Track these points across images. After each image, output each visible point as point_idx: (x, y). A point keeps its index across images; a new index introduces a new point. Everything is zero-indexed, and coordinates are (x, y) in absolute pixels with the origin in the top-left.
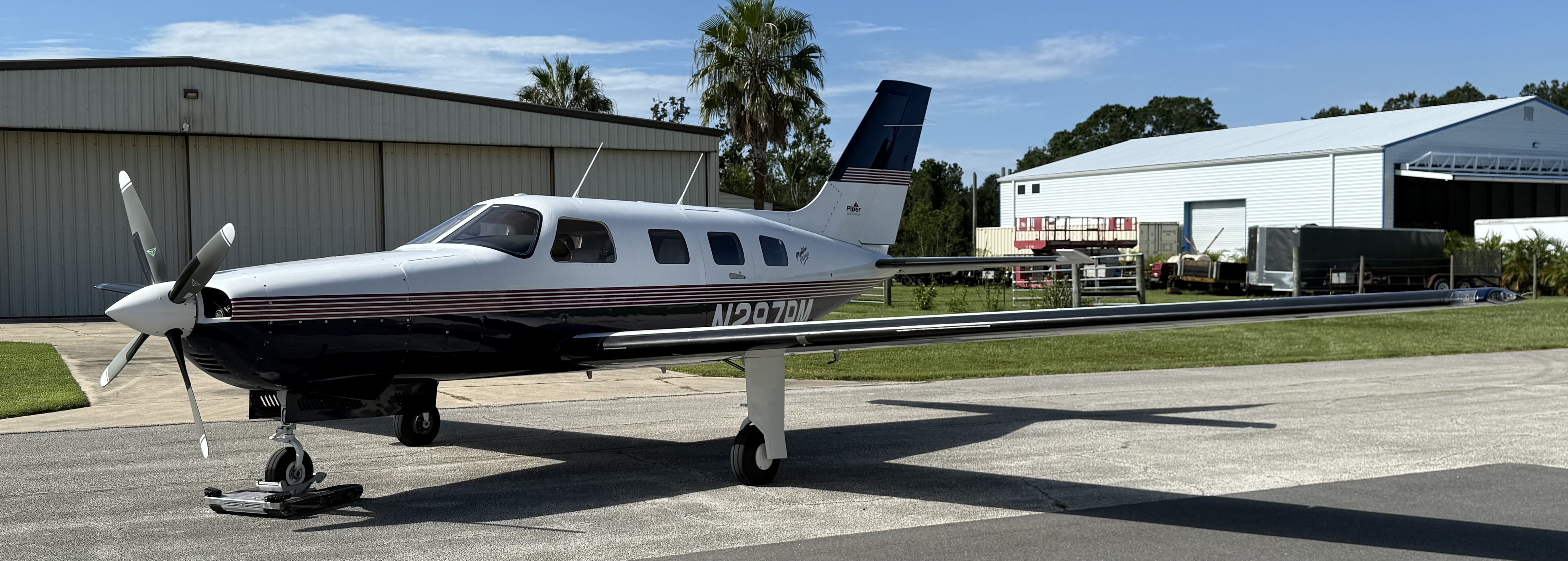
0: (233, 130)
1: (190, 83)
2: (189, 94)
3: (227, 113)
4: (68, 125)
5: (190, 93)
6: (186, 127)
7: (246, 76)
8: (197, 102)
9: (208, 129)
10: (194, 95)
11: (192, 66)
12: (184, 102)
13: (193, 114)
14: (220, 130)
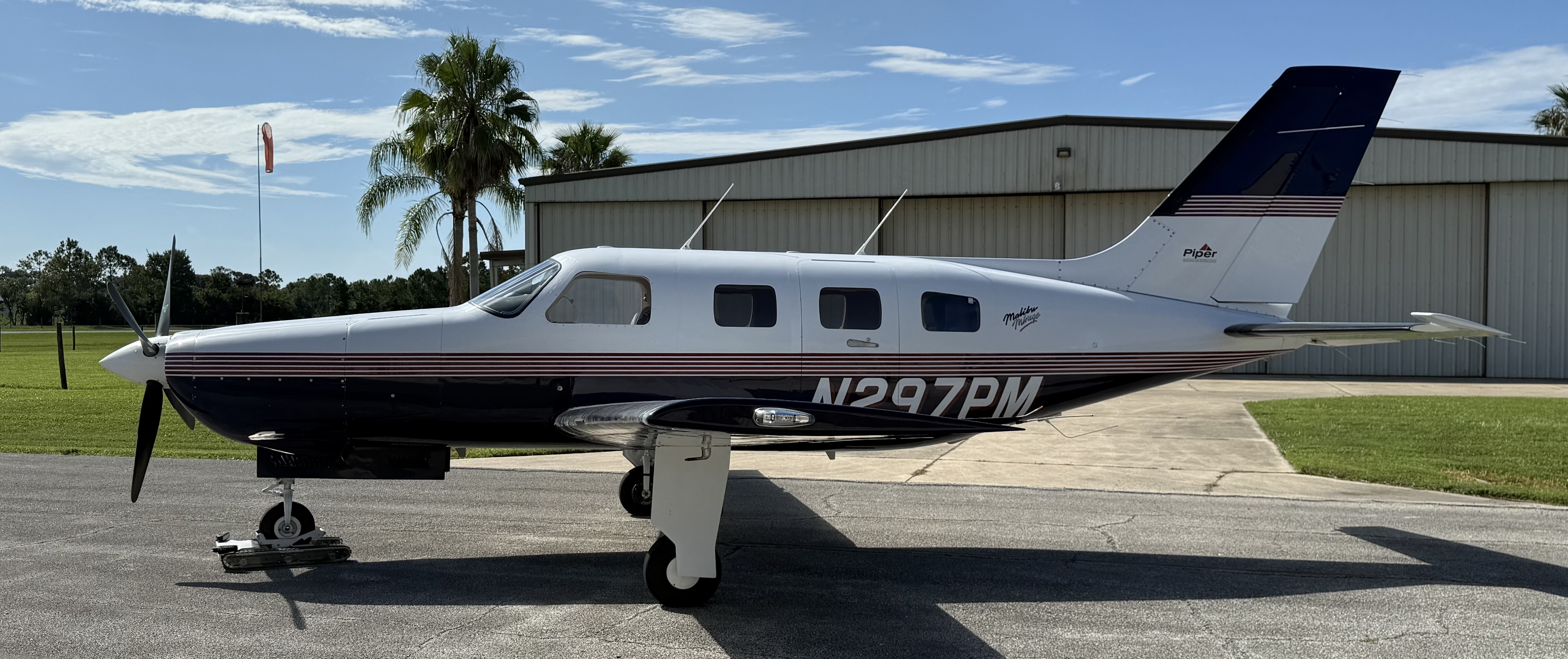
0: (1105, 186)
1: (1064, 142)
2: (1062, 153)
3: (1099, 169)
4: (952, 191)
5: (1064, 152)
6: (1057, 187)
7: (1120, 130)
8: (1070, 161)
9: (1079, 187)
10: (1066, 153)
11: (1067, 124)
12: (1058, 161)
13: (1065, 172)
14: (1092, 186)
